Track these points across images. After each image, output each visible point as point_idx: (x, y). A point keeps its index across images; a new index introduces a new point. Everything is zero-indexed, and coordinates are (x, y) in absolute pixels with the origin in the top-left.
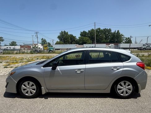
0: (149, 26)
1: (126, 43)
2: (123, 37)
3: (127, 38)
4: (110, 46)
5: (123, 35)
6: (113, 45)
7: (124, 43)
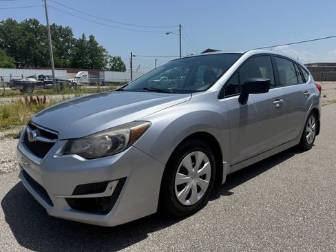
0: (167, 34)
1: (113, 69)
2: (104, 54)
3: (114, 58)
4: (78, 75)
5: (104, 50)
6: (86, 73)
7: (108, 70)
